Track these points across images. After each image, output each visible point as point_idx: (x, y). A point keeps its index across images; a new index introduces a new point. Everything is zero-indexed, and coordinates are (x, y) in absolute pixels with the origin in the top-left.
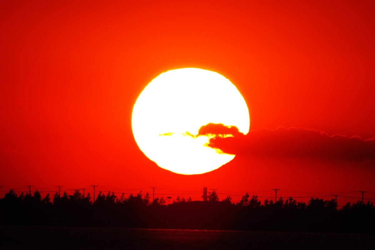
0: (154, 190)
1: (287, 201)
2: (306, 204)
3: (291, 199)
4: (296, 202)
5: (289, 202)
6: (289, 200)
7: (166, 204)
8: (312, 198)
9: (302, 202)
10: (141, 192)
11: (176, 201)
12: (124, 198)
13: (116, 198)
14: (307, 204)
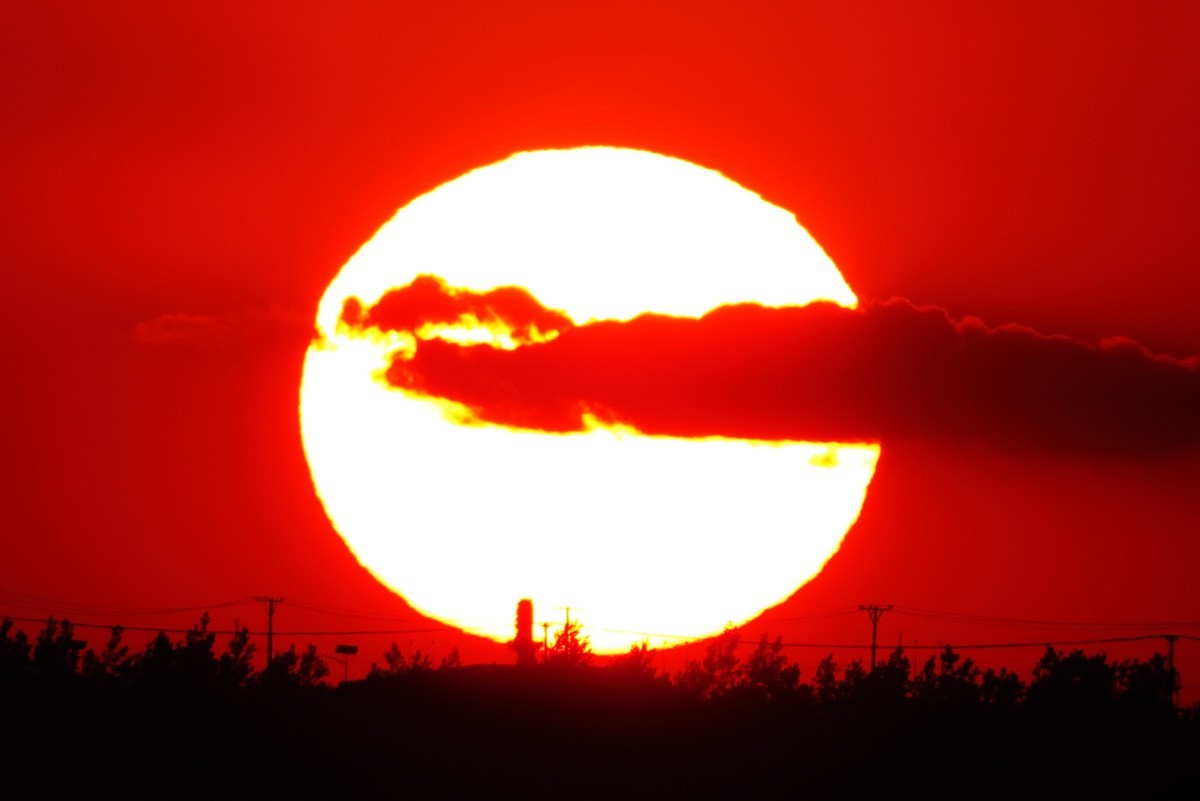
0: (271, 613)
1: (930, 665)
2: (1020, 679)
3: (949, 657)
4: (976, 672)
5: (938, 671)
6: (938, 662)
7: (333, 680)
8: (1051, 650)
9: (1004, 670)
10: (205, 622)
11: (385, 666)
12: (124, 651)
13: (82, 653)
14: (1027, 678)
